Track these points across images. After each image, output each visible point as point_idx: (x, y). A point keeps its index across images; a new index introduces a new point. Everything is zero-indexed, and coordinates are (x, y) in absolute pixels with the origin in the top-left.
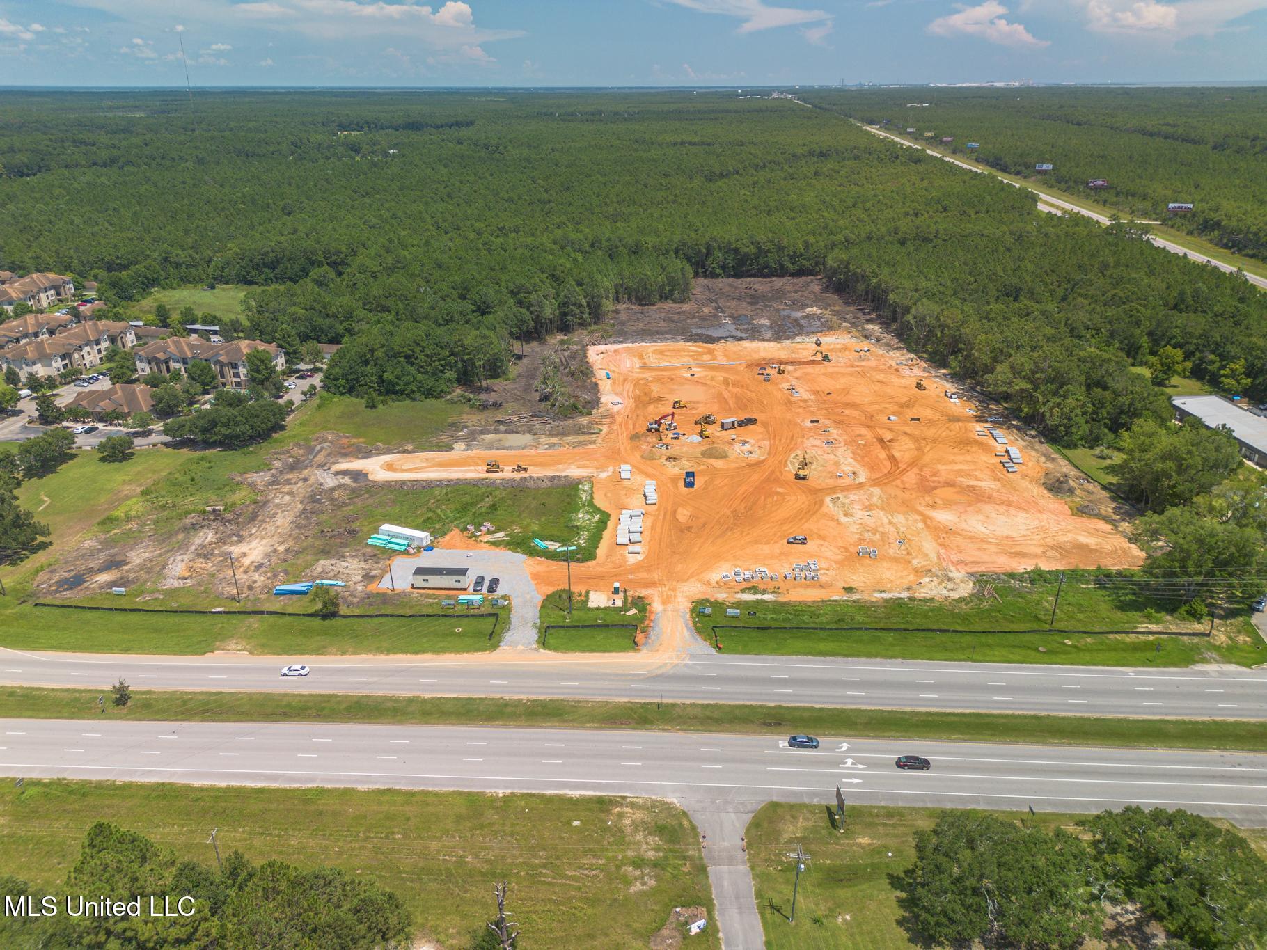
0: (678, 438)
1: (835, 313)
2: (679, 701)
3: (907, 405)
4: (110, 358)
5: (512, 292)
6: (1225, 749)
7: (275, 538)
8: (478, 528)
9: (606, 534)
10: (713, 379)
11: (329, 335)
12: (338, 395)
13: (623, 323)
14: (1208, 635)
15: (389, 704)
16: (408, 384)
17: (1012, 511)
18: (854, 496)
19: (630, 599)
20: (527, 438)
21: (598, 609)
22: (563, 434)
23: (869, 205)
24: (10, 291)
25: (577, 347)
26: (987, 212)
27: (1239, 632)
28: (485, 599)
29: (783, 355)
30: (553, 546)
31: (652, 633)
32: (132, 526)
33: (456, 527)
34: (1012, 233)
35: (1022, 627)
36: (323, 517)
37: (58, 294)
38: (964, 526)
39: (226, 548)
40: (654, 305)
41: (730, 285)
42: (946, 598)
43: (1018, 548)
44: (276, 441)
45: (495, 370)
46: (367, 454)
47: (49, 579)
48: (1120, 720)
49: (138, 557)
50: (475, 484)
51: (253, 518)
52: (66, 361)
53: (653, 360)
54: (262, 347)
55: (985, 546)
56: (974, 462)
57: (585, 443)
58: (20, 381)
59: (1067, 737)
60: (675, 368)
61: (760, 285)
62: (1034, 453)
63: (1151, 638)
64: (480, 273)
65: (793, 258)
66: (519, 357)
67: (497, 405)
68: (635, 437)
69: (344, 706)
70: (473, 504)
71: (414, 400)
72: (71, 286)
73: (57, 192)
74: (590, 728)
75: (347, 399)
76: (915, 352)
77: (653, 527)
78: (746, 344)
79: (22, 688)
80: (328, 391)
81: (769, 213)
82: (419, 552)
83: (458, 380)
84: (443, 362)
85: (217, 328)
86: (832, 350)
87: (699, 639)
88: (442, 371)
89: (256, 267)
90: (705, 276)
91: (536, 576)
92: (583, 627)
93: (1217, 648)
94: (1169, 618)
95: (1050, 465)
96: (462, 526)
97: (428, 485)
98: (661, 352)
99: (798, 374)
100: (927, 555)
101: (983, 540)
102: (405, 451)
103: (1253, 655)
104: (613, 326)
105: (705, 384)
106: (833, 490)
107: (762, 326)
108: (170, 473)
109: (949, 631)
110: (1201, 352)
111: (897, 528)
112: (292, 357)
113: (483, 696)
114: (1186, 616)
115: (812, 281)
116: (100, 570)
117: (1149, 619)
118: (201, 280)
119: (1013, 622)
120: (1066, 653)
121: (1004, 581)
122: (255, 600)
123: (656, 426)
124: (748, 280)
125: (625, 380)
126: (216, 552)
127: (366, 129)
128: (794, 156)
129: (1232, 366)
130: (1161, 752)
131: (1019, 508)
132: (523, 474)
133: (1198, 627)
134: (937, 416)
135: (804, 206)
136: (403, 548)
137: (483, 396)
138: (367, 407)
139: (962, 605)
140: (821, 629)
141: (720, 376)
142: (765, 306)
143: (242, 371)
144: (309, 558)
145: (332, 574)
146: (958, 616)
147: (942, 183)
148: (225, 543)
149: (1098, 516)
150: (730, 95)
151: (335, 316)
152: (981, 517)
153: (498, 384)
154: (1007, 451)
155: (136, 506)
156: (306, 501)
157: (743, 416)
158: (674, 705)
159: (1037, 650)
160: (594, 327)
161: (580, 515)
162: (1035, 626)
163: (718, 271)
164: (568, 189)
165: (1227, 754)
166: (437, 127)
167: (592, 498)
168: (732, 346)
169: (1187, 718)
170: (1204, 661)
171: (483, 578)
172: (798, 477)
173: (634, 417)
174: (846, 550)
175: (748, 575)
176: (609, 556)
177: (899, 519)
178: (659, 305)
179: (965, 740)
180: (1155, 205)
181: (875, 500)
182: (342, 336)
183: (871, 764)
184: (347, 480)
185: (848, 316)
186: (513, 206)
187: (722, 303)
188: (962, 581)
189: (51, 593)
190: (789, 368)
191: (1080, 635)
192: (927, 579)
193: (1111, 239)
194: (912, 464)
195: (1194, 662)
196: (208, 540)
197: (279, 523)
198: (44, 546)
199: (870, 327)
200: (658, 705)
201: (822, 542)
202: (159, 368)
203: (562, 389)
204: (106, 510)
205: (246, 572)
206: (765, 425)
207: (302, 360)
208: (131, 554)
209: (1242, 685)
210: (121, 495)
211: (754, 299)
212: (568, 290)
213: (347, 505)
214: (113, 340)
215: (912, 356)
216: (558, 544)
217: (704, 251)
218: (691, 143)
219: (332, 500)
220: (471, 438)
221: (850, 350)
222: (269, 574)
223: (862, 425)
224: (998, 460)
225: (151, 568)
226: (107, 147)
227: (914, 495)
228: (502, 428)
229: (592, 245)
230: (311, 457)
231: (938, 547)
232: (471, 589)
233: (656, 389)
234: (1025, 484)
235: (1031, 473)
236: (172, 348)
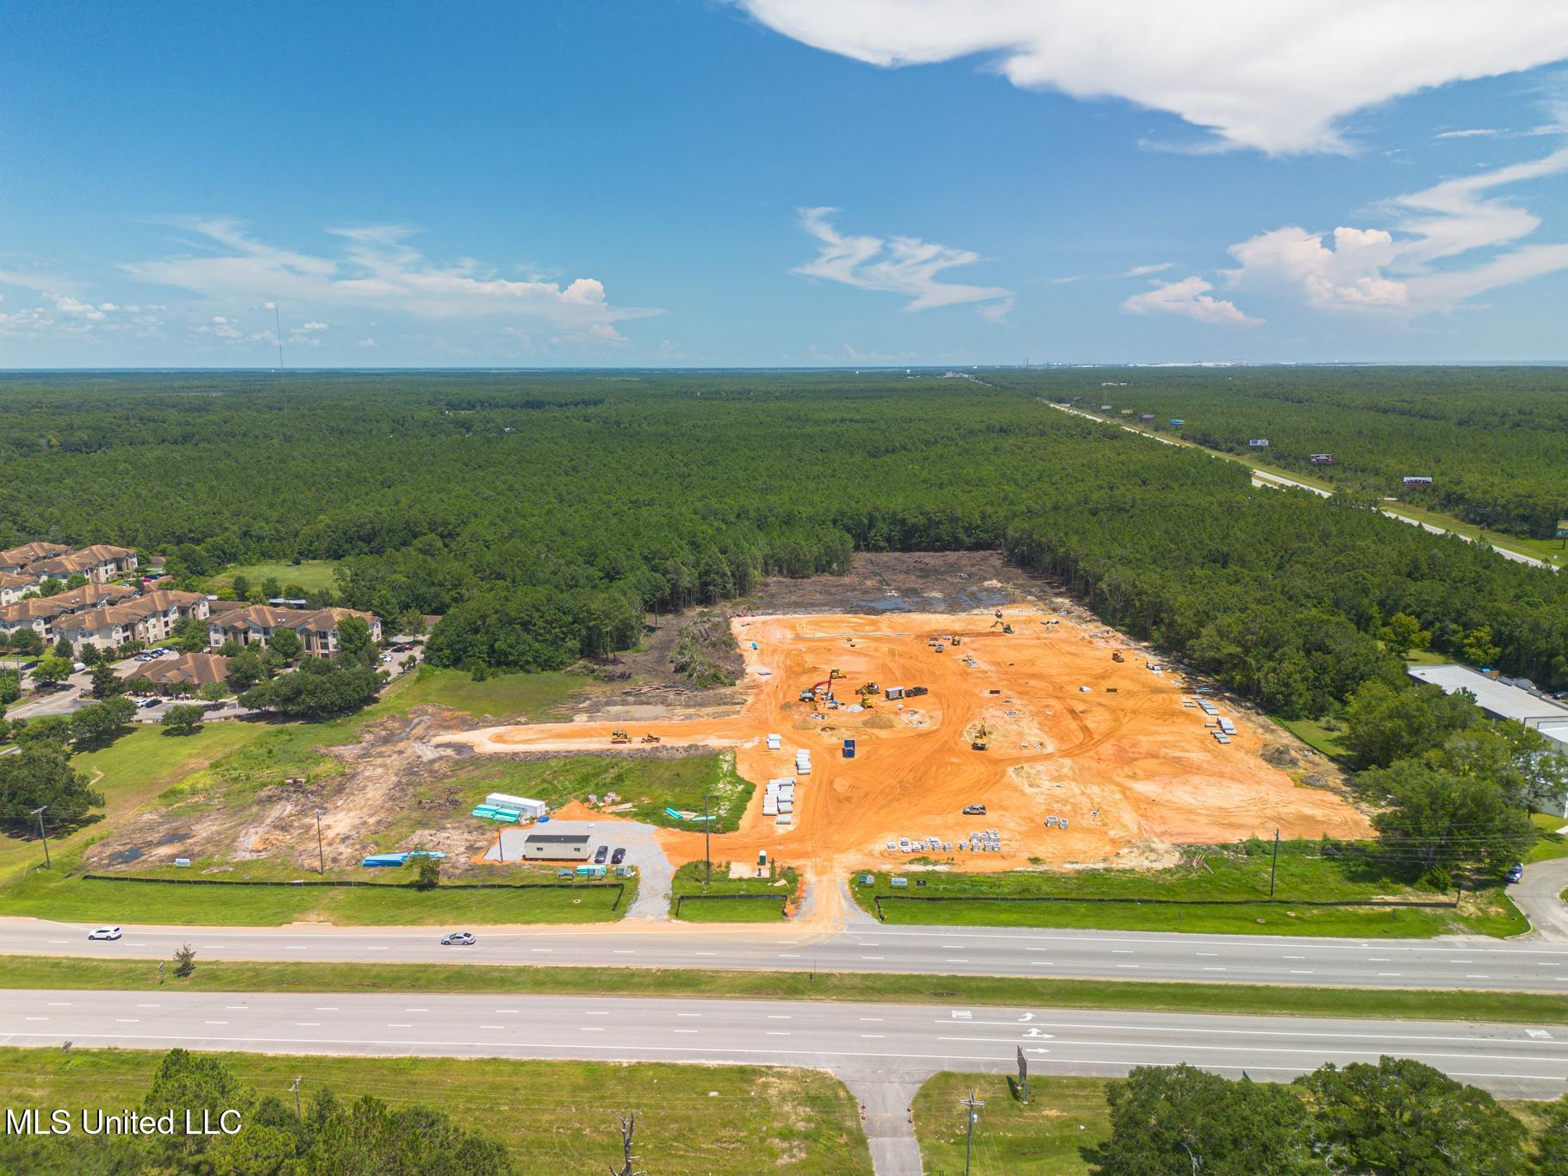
0: (836, 708)
1: (1017, 586)
2: (835, 971)
3: (1103, 677)
4: (179, 631)
5: (646, 558)
6: (1475, 1020)
7: (365, 810)
8: (601, 798)
9: (751, 805)
10: (876, 650)
11: (433, 605)
12: (441, 668)
13: (773, 596)
14: (1454, 906)
15: (496, 974)
16: (523, 654)
17: (1226, 782)
18: (1040, 767)
19: (778, 870)
20: (660, 709)
21: (740, 880)
22: (702, 705)
23: (1054, 479)
24: (66, 562)
25: (721, 619)
26: (1194, 484)
27: (1491, 903)
28: (608, 871)
29: (958, 627)
30: (689, 816)
31: (805, 905)
32: (200, 799)
33: (575, 798)
34: (1220, 504)
35: (1237, 898)
36: (421, 789)
37: (119, 568)
38: (1169, 797)
39: (307, 821)
40: (808, 577)
41: (896, 559)
42: (1149, 870)
43: (1233, 820)
44: (369, 713)
45: (624, 640)
46: (473, 726)
47: (101, 852)
48: (1351, 991)
49: (204, 830)
50: (599, 755)
51: (340, 790)
52: (128, 633)
53: (807, 632)
54: (356, 614)
55: (1193, 817)
56: (1181, 734)
57: (727, 714)
58: (72, 654)
59: (1290, 1008)
60: (833, 639)
61: (931, 559)
62: (1250, 725)
63: (1388, 909)
64: (609, 539)
65: (968, 530)
66: (652, 630)
67: (625, 677)
68: (786, 707)
69: (442, 976)
70: (595, 775)
71: (528, 672)
72: (135, 560)
73: (121, 467)
74: (731, 998)
75: (451, 672)
76: (1113, 625)
77: (806, 798)
78: (917, 617)
79: (68, 958)
80: (430, 663)
81: (941, 486)
82: (532, 823)
83: (581, 652)
84: (564, 629)
85: (303, 602)
86: (1015, 622)
87: (860, 910)
88: (563, 640)
89: (350, 540)
90: (868, 550)
91: (669, 848)
92: (723, 897)
93: (1466, 920)
94: (1408, 889)
95: (1268, 736)
96: (582, 797)
97: (544, 757)
98: (816, 623)
99: (975, 646)
100: (1126, 826)
101: (1190, 812)
102: (518, 723)
103: (1508, 927)
104: (762, 598)
105: (867, 655)
106: (1017, 760)
107: (933, 598)
108: (244, 746)
109: (1151, 901)
110: (1440, 621)
111: (1091, 799)
112: (389, 627)
113: (605, 966)
114: (1427, 886)
115: (991, 555)
116: (160, 843)
117: (1385, 889)
118: (285, 556)
119: (1226, 893)
120: (1289, 924)
121: (1216, 853)
122: (340, 872)
123: (810, 695)
124: (917, 554)
125: (774, 652)
126: (296, 824)
127: (478, 408)
128: (971, 432)
129: (1476, 633)
130: (1399, 1023)
131: (1232, 779)
132: (654, 744)
133: (1442, 898)
134: (1136, 688)
135: (981, 480)
136: (513, 819)
137: (610, 668)
138: (473, 680)
139: (1168, 876)
140: (1003, 899)
141: (885, 647)
142: (938, 579)
143: (332, 641)
144: (404, 830)
145: (431, 845)
146: (1162, 887)
147: (1141, 457)
148: (306, 816)
149: (1325, 787)
150: (900, 375)
151: (441, 585)
152: (1188, 788)
153: (627, 656)
154: (1219, 722)
155: (204, 780)
156: (402, 773)
157: (911, 687)
158: (829, 976)
159: (1255, 921)
160: (739, 599)
161: (721, 785)
162: (1253, 897)
163: (883, 544)
164: (710, 463)
165: (1477, 1025)
166: (561, 406)
167: (735, 768)
168: (899, 618)
169: (1430, 989)
170: (1450, 932)
171: (606, 848)
172: (976, 747)
173: (785, 687)
174: (1032, 821)
175: (916, 845)
176: (753, 827)
177: (1094, 790)
178: (814, 579)
179: (1170, 1011)
180: (1390, 480)
181: (1065, 771)
182: (448, 607)
183: (1059, 1034)
184: (449, 752)
185: (1033, 590)
186: (648, 481)
187: (887, 576)
188: (1167, 852)
189: (102, 866)
190: (965, 640)
191: (1306, 906)
192: (1126, 850)
193: (1333, 509)
194: (1108, 735)
195: (1438, 933)
196: (287, 812)
197: (369, 796)
198: (94, 819)
199: (1059, 600)
200: (811, 976)
201: (1003, 813)
202: (235, 638)
203: (701, 659)
204: (168, 783)
205: (329, 844)
206: (937, 695)
207: (401, 631)
208: (196, 827)
209: (1494, 956)
210: (186, 769)
211: (925, 573)
212: (710, 556)
213: (448, 777)
214: (183, 611)
215: (1108, 628)
216: (694, 814)
217: (866, 521)
218: (851, 421)
219: (431, 772)
220: (593, 710)
221: (1035, 622)
222: (357, 847)
223: (1050, 696)
224: (1208, 731)
225: (220, 841)
226: (179, 424)
227: (1111, 767)
228: (631, 699)
229: (738, 516)
230: (408, 730)
231: (1139, 819)
232: (592, 859)
233: (810, 660)
234: (1241, 755)
235: (1247, 745)
236: (253, 617)
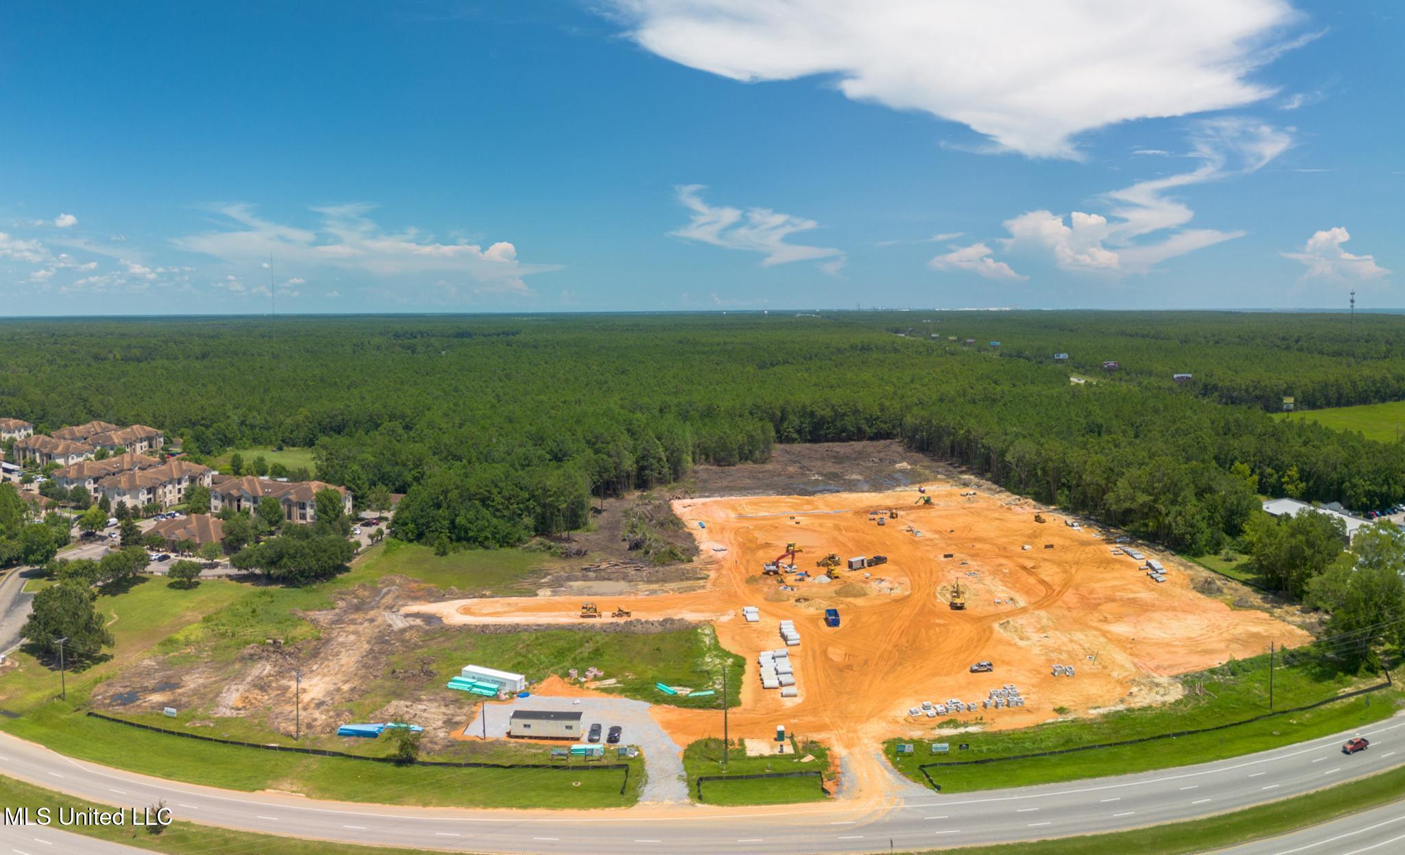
0: (802, 580)
4: (188, 497)
7: (339, 676)
8: (582, 674)
10: (821, 525)
11: (397, 483)
12: (405, 542)
13: (705, 481)
16: (482, 530)
20: (622, 585)
21: (760, 757)
22: (665, 580)
24: (115, 438)
25: (661, 502)
28: (607, 751)
30: (683, 691)
32: (190, 650)
33: (553, 672)
36: (394, 659)
37: (151, 445)
39: (284, 682)
40: (735, 465)
41: (809, 449)
44: (341, 581)
45: (575, 520)
46: (441, 598)
47: (105, 691)
49: (193, 681)
50: (570, 629)
51: (315, 654)
52: (151, 496)
53: (749, 512)
54: (331, 487)
57: (692, 589)
58: (110, 510)
60: (776, 517)
61: (840, 448)
64: (553, 425)
66: (598, 511)
67: (581, 554)
68: (751, 580)
70: (571, 650)
71: (487, 548)
72: (162, 440)
75: (415, 546)
80: (396, 537)
82: (512, 698)
84: (521, 506)
88: (520, 516)
90: (780, 442)
91: (668, 725)
97: (511, 630)
98: (756, 504)
102: (483, 596)
104: (695, 483)
105: (814, 532)
108: (232, 604)
112: (359, 502)
115: (892, 443)
116: (154, 690)
122: (315, 739)
123: (773, 568)
124: (826, 444)
125: (723, 530)
126: (274, 685)
132: (627, 618)
136: (491, 693)
137: (565, 545)
138: (436, 554)
141: (829, 524)
142: (853, 464)
143: (310, 512)
144: (379, 698)
145: (408, 717)
148: (283, 677)
151: (405, 465)
153: (579, 535)
155: (195, 631)
156: (373, 641)
157: (869, 556)
160: (673, 484)
161: (708, 659)
163: (795, 436)
167: (717, 641)
168: (831, 498)
171: (599, 726)
173: (745, 561)
176: (757, 700)
178: (740, 466)
182: (410, 486)
184: (419, 622)
187: (806, 463)
189: (104, 705)
190: (902, 513)
196: (266, 672)
197: (343, 662)
198: (105, 658)
202: (231, 504)
203: (653, 537)
204: (168, 632)
205: (305, 709)
206: (898, 564)
207: (369, 506)
208: (186, 678)
210: (183, 620)
211: (839, 459)
212: (647, 442)
213: (420, 647)
214: (192, 480)
216: (689, 690)
219: (402, 641)
220: (556, 585)
222: (331, 713)
225: (204, 694)
228: (591, 575)
230: (377, 599)
232: (586, 738)
233: (761, 537)
236: (246, 486)
